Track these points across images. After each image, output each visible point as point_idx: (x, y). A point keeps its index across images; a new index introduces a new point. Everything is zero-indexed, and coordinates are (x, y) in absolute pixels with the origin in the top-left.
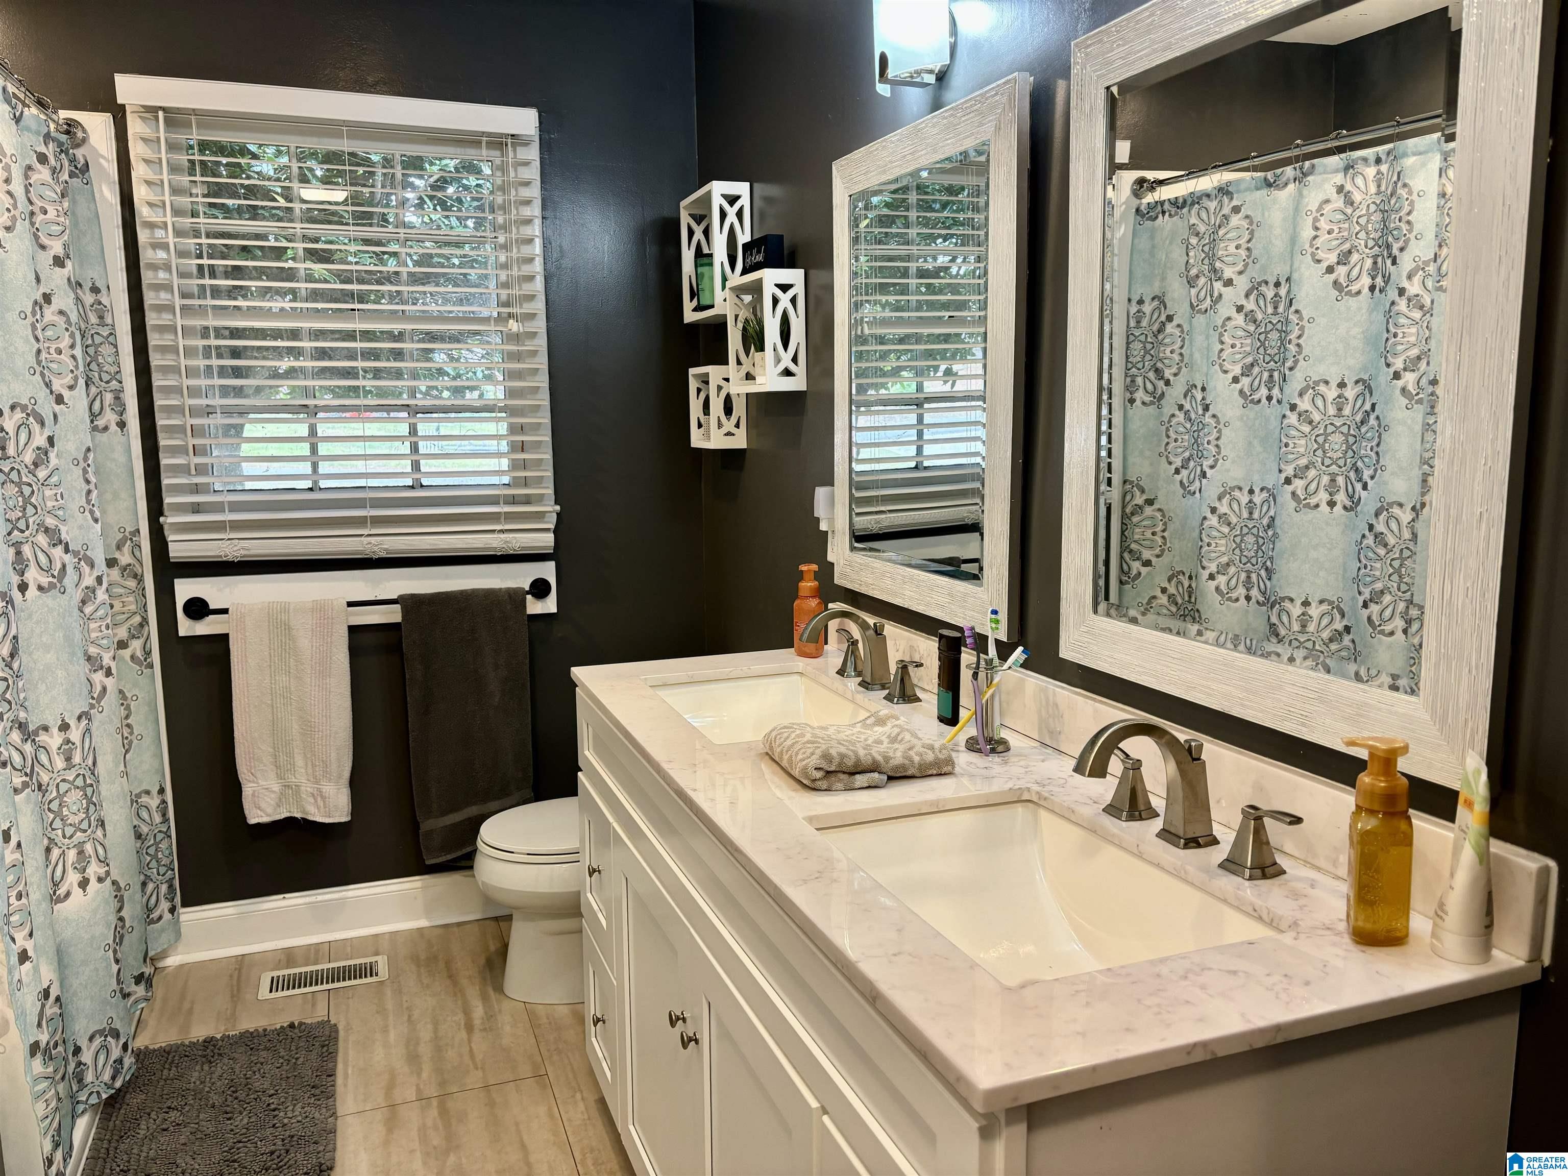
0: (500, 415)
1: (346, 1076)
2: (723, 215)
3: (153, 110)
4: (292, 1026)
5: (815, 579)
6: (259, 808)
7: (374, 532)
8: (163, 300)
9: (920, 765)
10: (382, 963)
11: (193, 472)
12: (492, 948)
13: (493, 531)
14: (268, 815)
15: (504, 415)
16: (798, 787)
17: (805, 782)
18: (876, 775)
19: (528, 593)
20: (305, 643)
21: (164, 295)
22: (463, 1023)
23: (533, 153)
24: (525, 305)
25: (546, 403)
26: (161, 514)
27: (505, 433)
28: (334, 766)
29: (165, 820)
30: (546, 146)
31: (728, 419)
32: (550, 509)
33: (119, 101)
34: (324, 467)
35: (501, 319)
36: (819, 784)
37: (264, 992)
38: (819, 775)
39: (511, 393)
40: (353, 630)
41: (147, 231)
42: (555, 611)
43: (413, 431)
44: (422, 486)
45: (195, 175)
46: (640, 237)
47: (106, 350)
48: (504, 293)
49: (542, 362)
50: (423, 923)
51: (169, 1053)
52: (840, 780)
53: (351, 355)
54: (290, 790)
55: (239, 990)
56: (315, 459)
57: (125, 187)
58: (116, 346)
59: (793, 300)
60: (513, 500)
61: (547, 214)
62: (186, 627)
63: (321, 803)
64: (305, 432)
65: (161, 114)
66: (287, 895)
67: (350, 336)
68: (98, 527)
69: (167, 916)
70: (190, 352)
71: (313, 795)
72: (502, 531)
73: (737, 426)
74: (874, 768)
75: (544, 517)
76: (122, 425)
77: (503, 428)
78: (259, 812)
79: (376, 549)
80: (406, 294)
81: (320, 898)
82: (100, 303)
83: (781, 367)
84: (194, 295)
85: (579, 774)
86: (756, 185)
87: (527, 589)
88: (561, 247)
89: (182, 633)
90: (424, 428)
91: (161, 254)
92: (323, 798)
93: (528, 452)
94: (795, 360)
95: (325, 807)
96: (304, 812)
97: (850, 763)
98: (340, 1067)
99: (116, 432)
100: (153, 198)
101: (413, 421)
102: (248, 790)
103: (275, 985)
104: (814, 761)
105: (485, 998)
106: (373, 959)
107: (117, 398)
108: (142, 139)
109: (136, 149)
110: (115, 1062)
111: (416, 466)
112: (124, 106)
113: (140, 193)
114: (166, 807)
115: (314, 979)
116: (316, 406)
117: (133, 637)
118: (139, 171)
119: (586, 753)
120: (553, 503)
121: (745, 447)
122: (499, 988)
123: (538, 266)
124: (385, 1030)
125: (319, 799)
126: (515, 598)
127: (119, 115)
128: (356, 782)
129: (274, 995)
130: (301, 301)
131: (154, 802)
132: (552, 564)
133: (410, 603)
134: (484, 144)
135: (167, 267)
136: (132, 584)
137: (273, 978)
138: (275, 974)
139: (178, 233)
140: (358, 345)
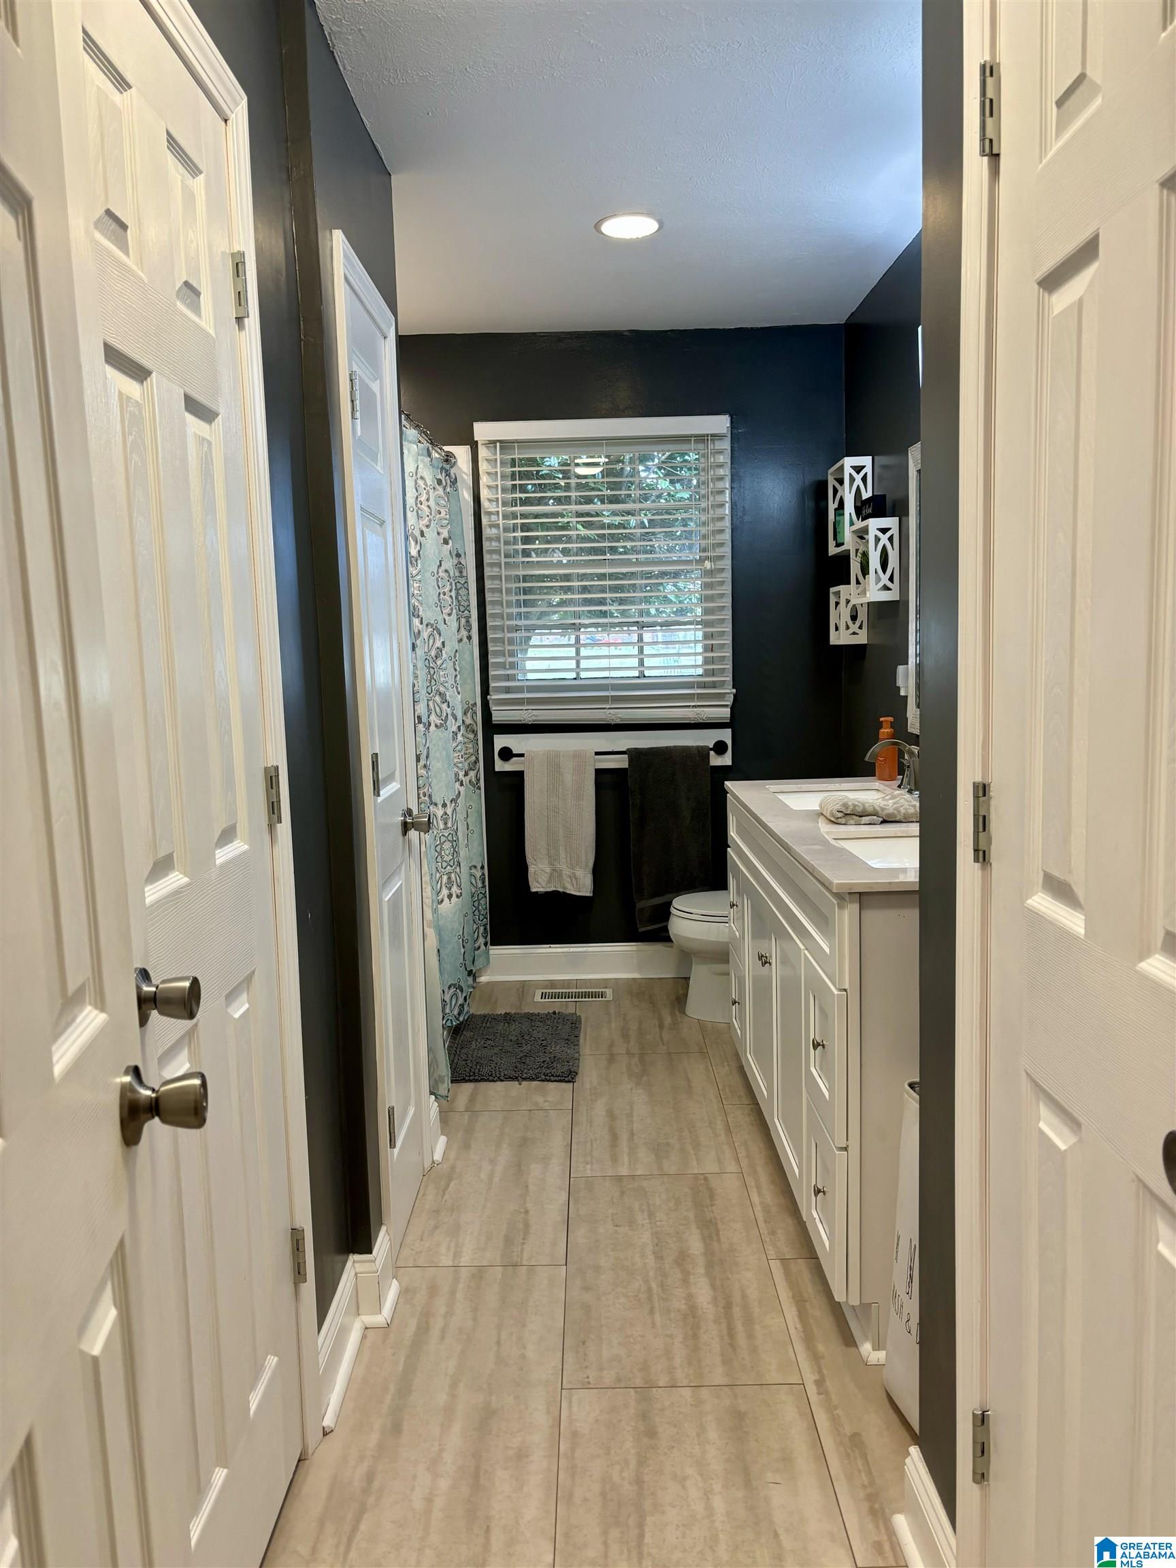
0: (697, 627)
1: (585, 1039)
2: (852, 479)
3: (494, 442)
4: (554, 1013)
5: (892, 727)
6: (538, 882)
7: (612, 707)
8: (494, 560)
9: (904, 814)
10: (609, 992)
11: (508, 667)
12: (681, 992)
13: (689, 706)
14: (543, 887)
15: (700, 626)
16: (827, 821)
17: (832, 819)
18: (875, 817)
19: (711, 749)
20: (568, 778)
21: (495, 556)
22: (657, 1024)
23: (726, 445)
24: (717, 550)
25: (729, 617)
26: (488, 694)
27: (701, 639)
28: (583, 859)
29: (484, 886)
30: (734, 439)
31: (854, 624)
32: (729, 691)
33: (475, 439)
34: (584, 664)
35: (701, 561)
36: (840, 820)
37: (538, 998)
38: (840, 815)
39: (706, 611)
40: (599, 772)
41: (487, 517)
42: (731, 764)
43: (640, 639)
44: (645, 676)
45: (516, 480)
46: (802, 493)
47: (463, 592)
48: (703, 542)
49: (727, 589)
50: (636, 976)
51: (485, 1016)
52: (853, 819)
53: (603, 589)
54: (555, 874)
55: (523, 996)
56: (578, 658)
57: (476, 493)
58: (468, 590)
59: (891, 539)
60: (704, 685)
61: (735, 485)
62: (500, 766)
63: (575, 882)
64: (573, 641)
65: (498, 444)
66: (552, 946)
67: (602, 577)
68: (460, 696)
69: (483, 947)
70: (509, 591)
71: (570, 876)
72: (693, 706)
73: (860, 627)
74: (875, 814)
75: (724, 697)
76: (469, 638)
77: (700, 635)
78: (537, 884)
79: (614, 717)
80: (639, 547)
81: (572, 950)
82: (461, 563)
83: (881, 585)
84: (511, 555)
85: (728, 849)
86: (876, 457)
87: (711, 746)
88: (744, 507)
89: (497, 769)
90: (647, 637)
91: (494, 531)
92: (576, 879)
93: (715, 652)
94: (891, 579)
95: (577, 885)
96: (564, 888)
97: (859, 809)
98: (582, 1035)
99: (466, 643)
100: (491, 496)
101: (641, 632)
102: (531, 870)
103: (543, 996)
104: (838, 807)
105: (672, 1014)
106: (603, 990)
107: (468, 621)
108: (487, 460)
109: (483, 467)
110: (460, 1005)
111: (641, 663)
112: (477, 441)
113: (485, 493)
114: (485, 878)
115: (568, 995)
116: (580, 624)
117: (471, 769)
118: (484, 480)
119: (732, 833)
120: (731, 687)
121: (866, 643)
122: (683, 1012)
123: (727, 523)
124: (609, 1022)
125: (574, 879)
126: (703, 753)
127: (474, 446)
128: (597, 872)
129: (543, 1000)
130: (573, 556)
131: (478, 874)
132: (729, 731)
133: (635, 755)
134: (693, 442)
135: (498, 539)
136: (471, 736)
137: (542, 993)
138: (544, 991)
139: (505, 517)
140: (607, 583)
